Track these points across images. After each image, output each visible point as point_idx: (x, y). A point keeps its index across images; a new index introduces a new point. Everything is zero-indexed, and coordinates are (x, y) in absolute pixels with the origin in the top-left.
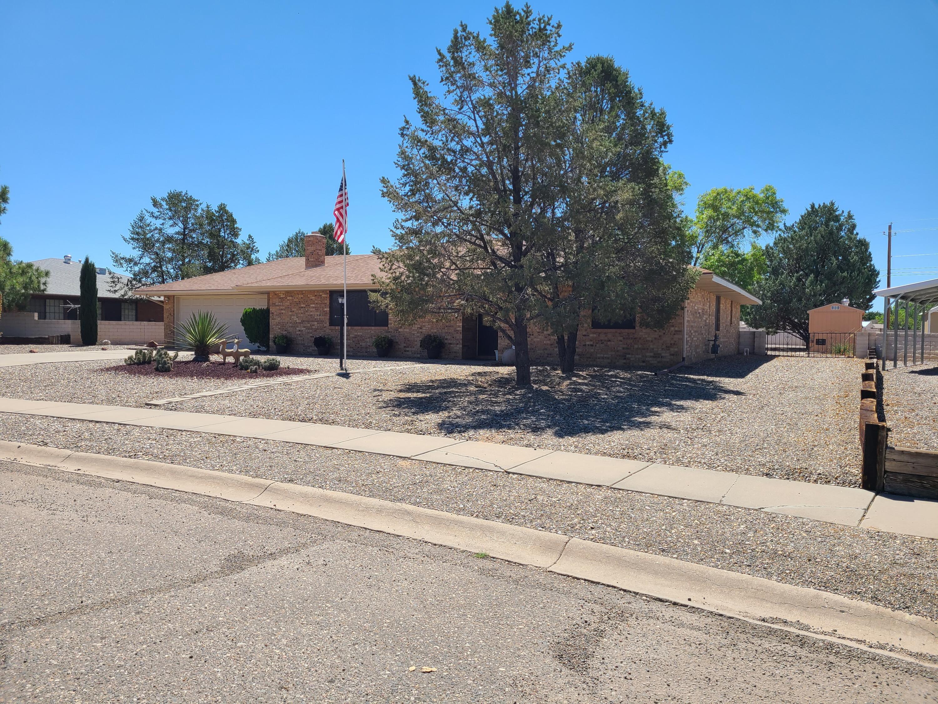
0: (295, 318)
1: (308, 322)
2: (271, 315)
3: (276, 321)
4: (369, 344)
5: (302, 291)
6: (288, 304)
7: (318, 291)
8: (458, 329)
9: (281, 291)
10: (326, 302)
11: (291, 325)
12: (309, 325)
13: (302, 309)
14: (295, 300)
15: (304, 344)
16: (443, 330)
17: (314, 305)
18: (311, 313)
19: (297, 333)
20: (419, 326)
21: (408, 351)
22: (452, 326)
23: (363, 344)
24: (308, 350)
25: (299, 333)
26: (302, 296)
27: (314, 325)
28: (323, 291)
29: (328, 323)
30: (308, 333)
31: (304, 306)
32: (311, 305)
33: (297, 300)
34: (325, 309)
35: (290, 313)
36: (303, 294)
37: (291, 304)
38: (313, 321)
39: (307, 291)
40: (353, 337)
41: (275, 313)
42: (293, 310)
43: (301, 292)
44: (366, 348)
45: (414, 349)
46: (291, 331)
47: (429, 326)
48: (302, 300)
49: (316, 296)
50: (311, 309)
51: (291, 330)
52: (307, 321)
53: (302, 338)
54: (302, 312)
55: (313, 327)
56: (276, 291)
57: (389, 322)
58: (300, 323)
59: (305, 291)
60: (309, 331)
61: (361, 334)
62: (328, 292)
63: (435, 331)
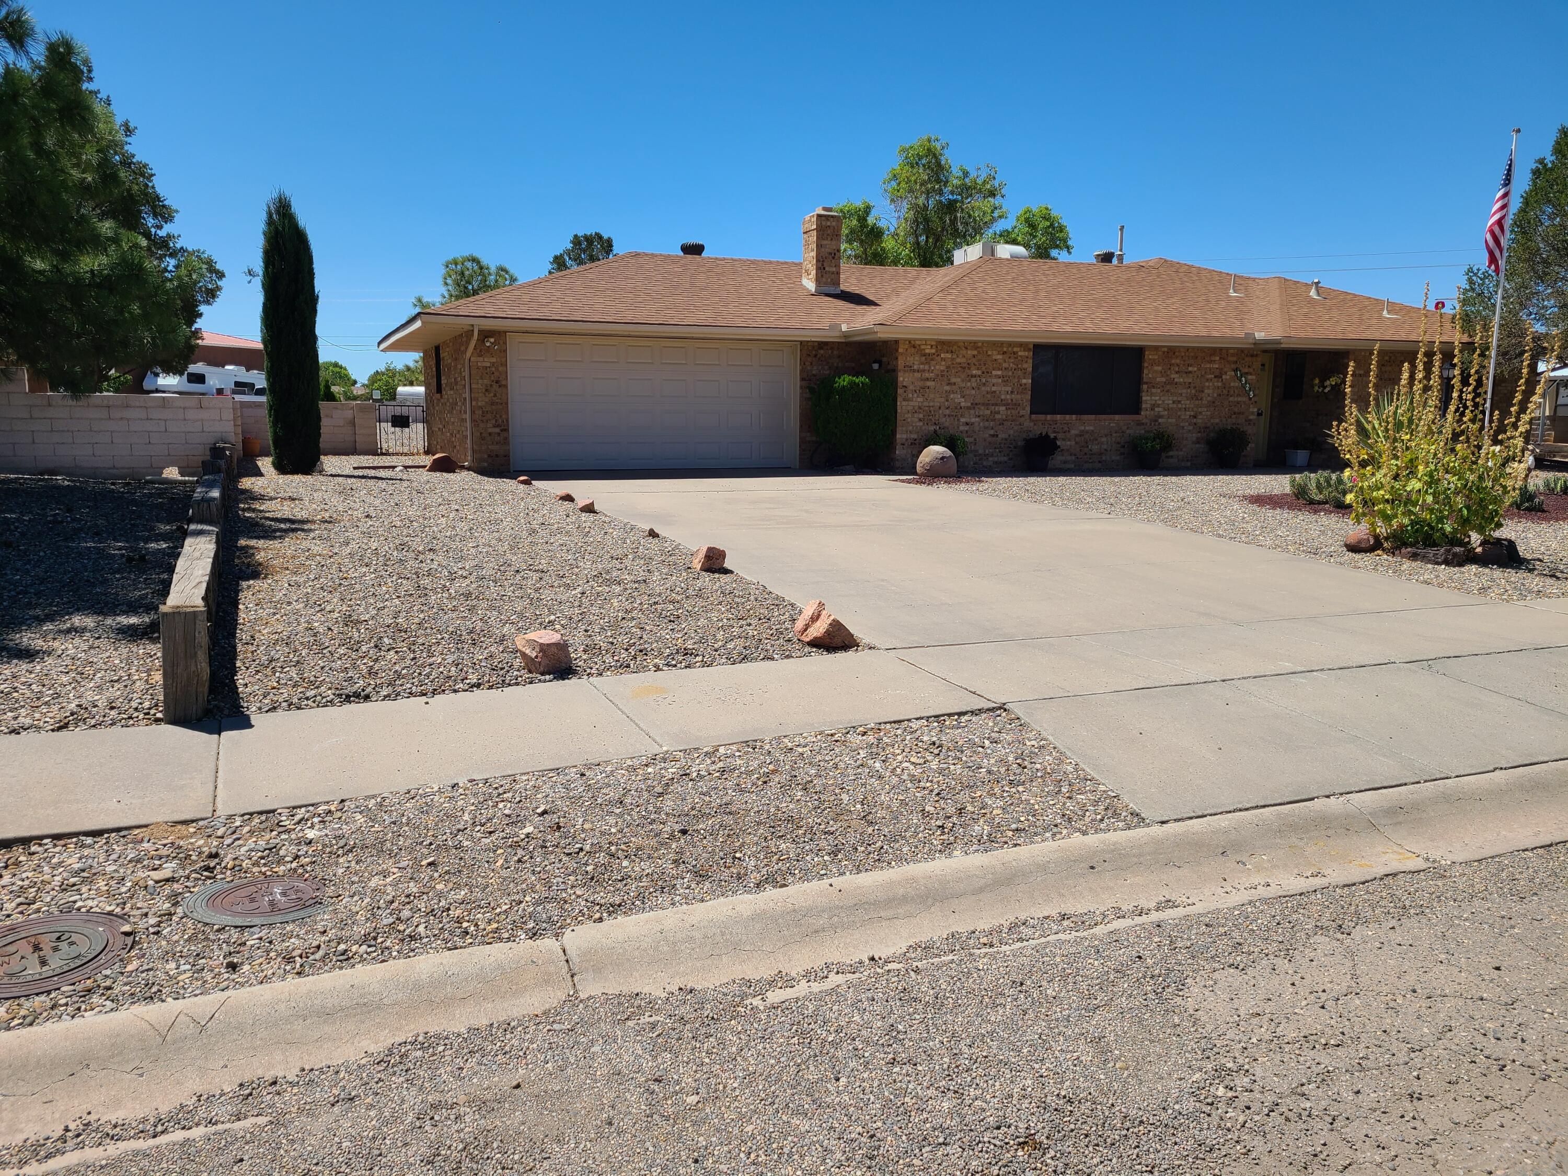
0: (957, 398)
1: (987, 405)
2: (900, 391)
3: (911, 403)
4: (1105, 447)
5: (975, 342)
6: (942, 368)
7: (1010, 344)
8: (1251, 417)
9: (926, 340)
10: (1025, 366)
11: (947, 412)
12: (988, 412)
13: (973, 380)
14: (958, 360)
15: (977, 451)
16: (1229, 420)
17: (999, 373)
18: (994, 389)
19: (962, 428)
20: (1192, 413)
21: (1172, 457)
22: (1243, 413)
23: (1095, 448)
24: (985, 463)
25: (967, 428)
26: (975, 352)
27: (998, 413)
28: (1021, 345)
29: (1028, 409)
30: (986, 428)
31: (979, 373)
32: (994, 373)
33: (964, 360)
34: (1024, 381)
35: (947, 388)
36: (976, 348)
37: (948, 367)
38: (996, 405)
39: (988, 342)
40: (1076, 435)
41: (911, 387)
42: (953, 380)
43: (974, 345)
44: (1101, 454)
45: (1181, 453)
46: (947, 424)
47: (1209, 413)
48: (974, 360)
49: (1004, 353)
50: (994, 381)
51: (947, 422)
52: (983, 404)
53: (972, 440)
54: (974, 385)
55: (997, 416)
56: (915, 340)
57: (1144, 406)
58: (969, 408)
59: (983, 342)
60: (987, 424)
61: (1092, 428)
62: (1031, 346)
63: (1217, 421)
